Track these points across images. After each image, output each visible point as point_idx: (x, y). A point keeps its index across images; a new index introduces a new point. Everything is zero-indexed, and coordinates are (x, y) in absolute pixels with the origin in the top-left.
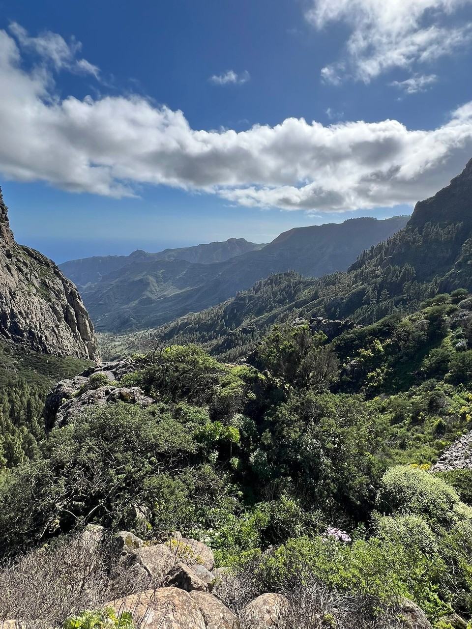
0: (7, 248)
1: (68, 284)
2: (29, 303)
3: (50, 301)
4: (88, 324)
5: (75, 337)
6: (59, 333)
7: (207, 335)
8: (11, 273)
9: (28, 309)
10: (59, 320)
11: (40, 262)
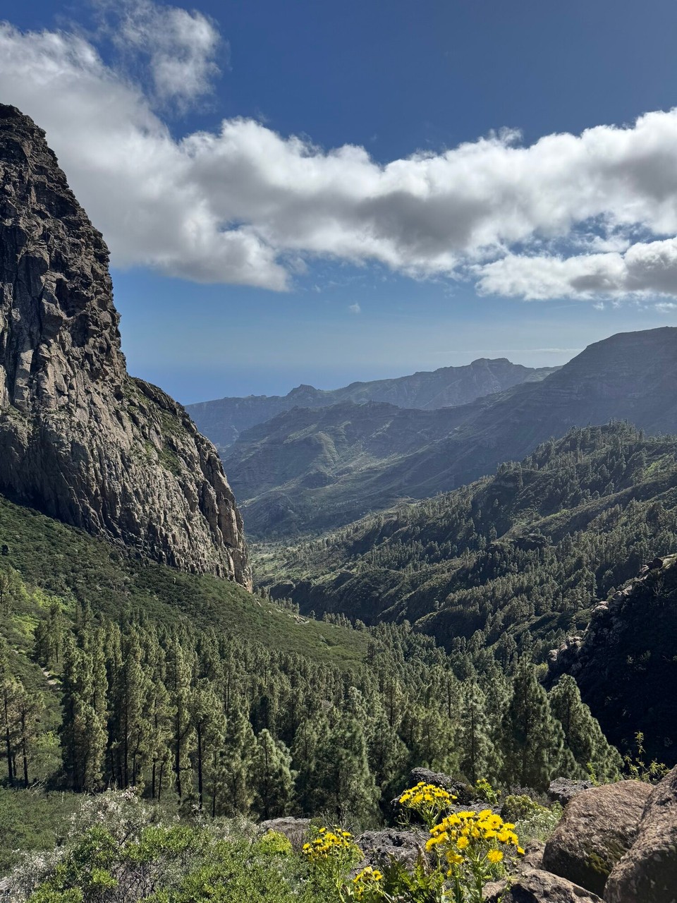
0: (117, 383)
1: (205, 445)
2: (149, 476)
3: (179, 473)
4: (234, 517)
5: (215, 540)
6: (193, 529)
7: (437, 549)
8: (122, 425)
9: (148, 486)
10: (192, 509)
11: (162, 407)
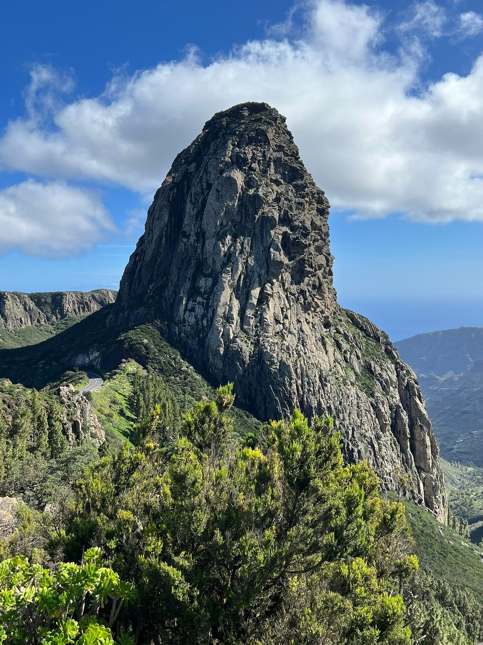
0: (327, 314)
1: (405, 372)
2: (342, 395)
3: (372, 395)
6: (380, 450)
8: (325, 349)
9: (340, 404)
10: (383, 429)
11: (368, 335)
